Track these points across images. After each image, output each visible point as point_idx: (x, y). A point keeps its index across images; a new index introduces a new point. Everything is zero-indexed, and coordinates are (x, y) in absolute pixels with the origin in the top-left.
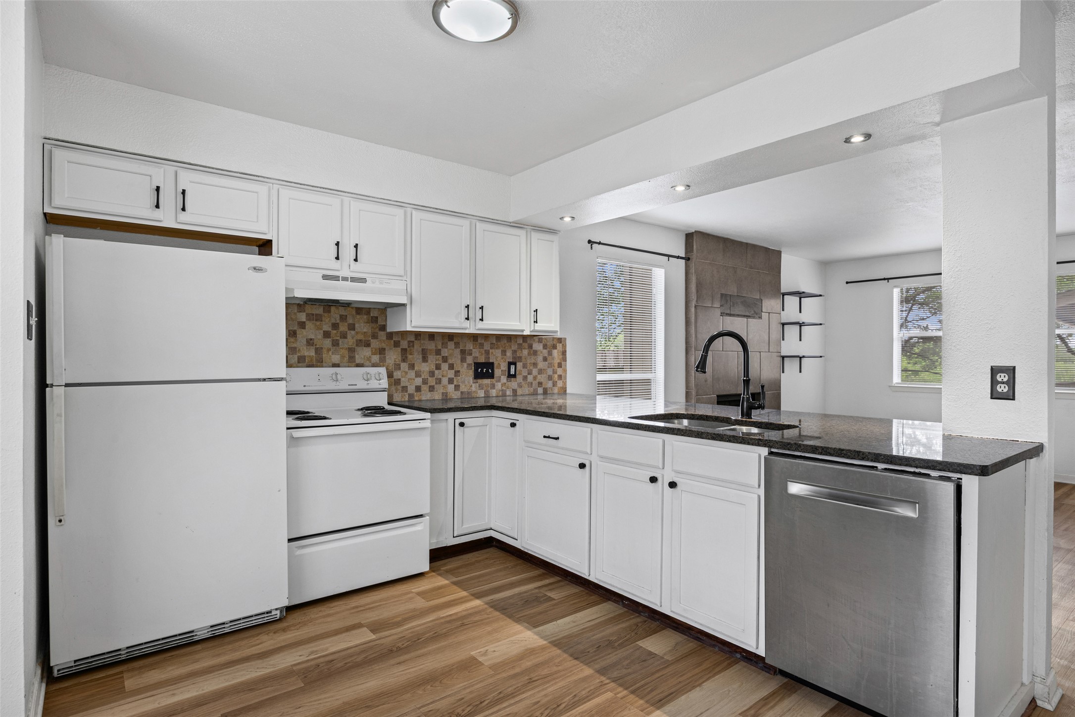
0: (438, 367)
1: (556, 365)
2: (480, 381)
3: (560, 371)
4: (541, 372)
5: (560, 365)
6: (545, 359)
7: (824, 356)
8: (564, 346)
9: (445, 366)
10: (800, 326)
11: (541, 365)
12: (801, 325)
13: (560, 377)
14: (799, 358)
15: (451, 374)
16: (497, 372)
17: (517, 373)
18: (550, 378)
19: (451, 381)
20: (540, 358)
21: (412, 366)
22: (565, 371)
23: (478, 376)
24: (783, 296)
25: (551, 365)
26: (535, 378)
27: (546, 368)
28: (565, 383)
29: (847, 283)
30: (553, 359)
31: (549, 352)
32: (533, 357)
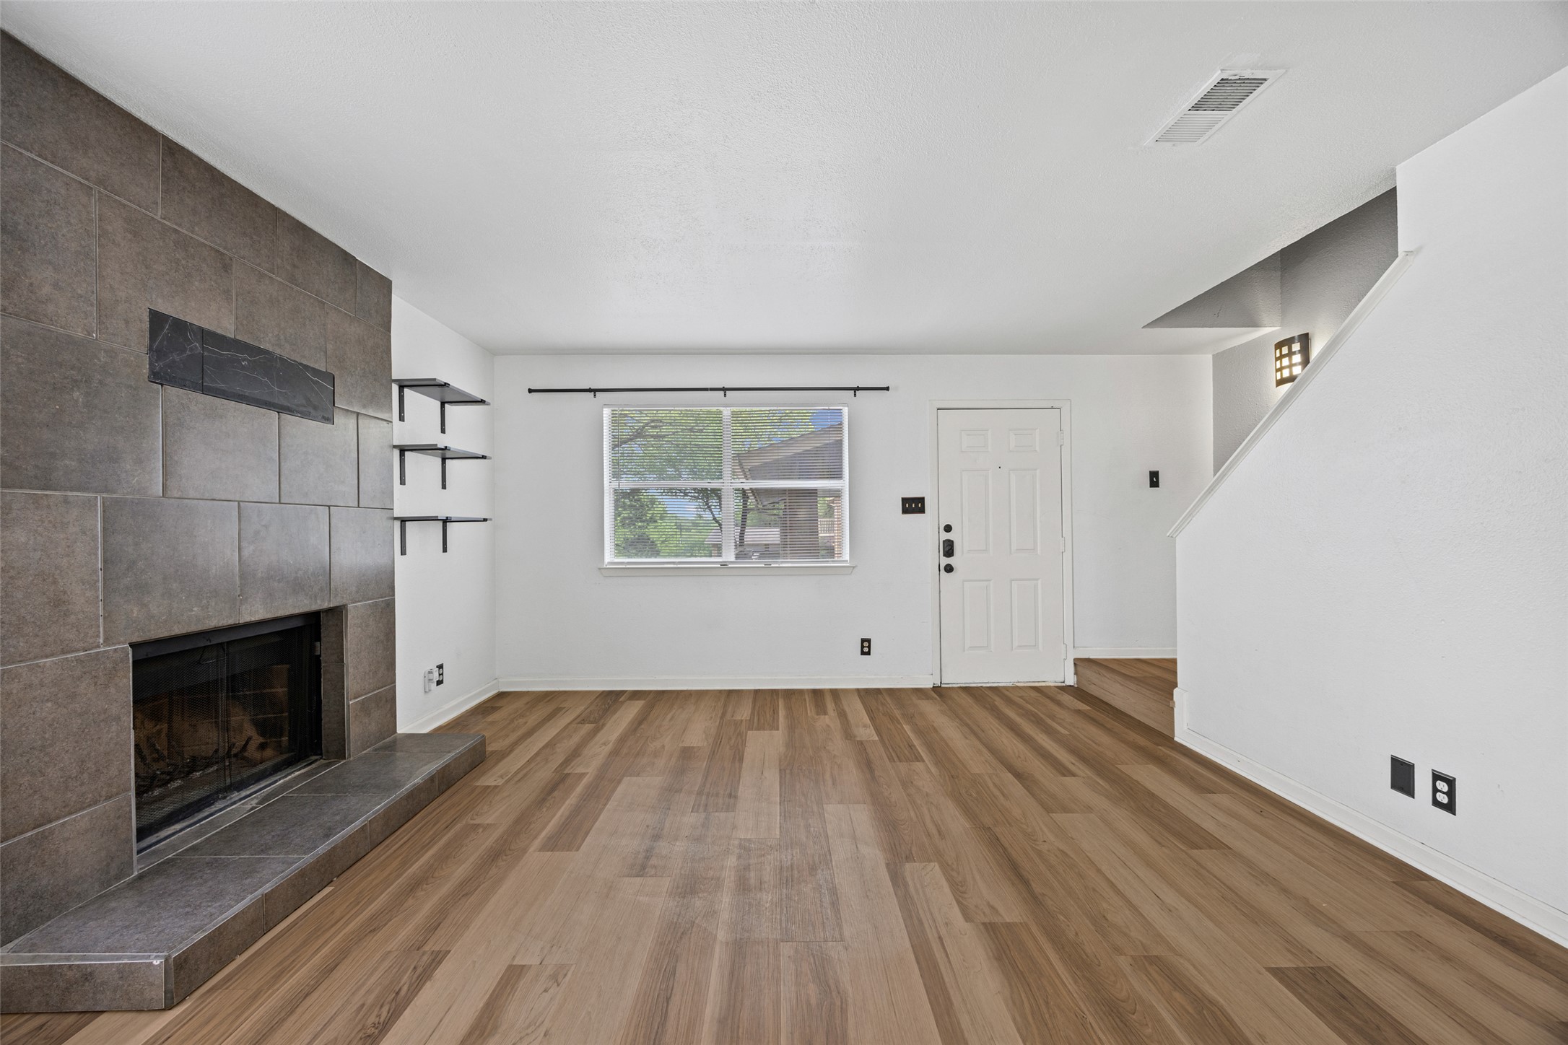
7: (491, 520)
10: (444, 460)
12: (445, 455)
14: (441, 523)
24: (401, 388)
29: (530, 391)
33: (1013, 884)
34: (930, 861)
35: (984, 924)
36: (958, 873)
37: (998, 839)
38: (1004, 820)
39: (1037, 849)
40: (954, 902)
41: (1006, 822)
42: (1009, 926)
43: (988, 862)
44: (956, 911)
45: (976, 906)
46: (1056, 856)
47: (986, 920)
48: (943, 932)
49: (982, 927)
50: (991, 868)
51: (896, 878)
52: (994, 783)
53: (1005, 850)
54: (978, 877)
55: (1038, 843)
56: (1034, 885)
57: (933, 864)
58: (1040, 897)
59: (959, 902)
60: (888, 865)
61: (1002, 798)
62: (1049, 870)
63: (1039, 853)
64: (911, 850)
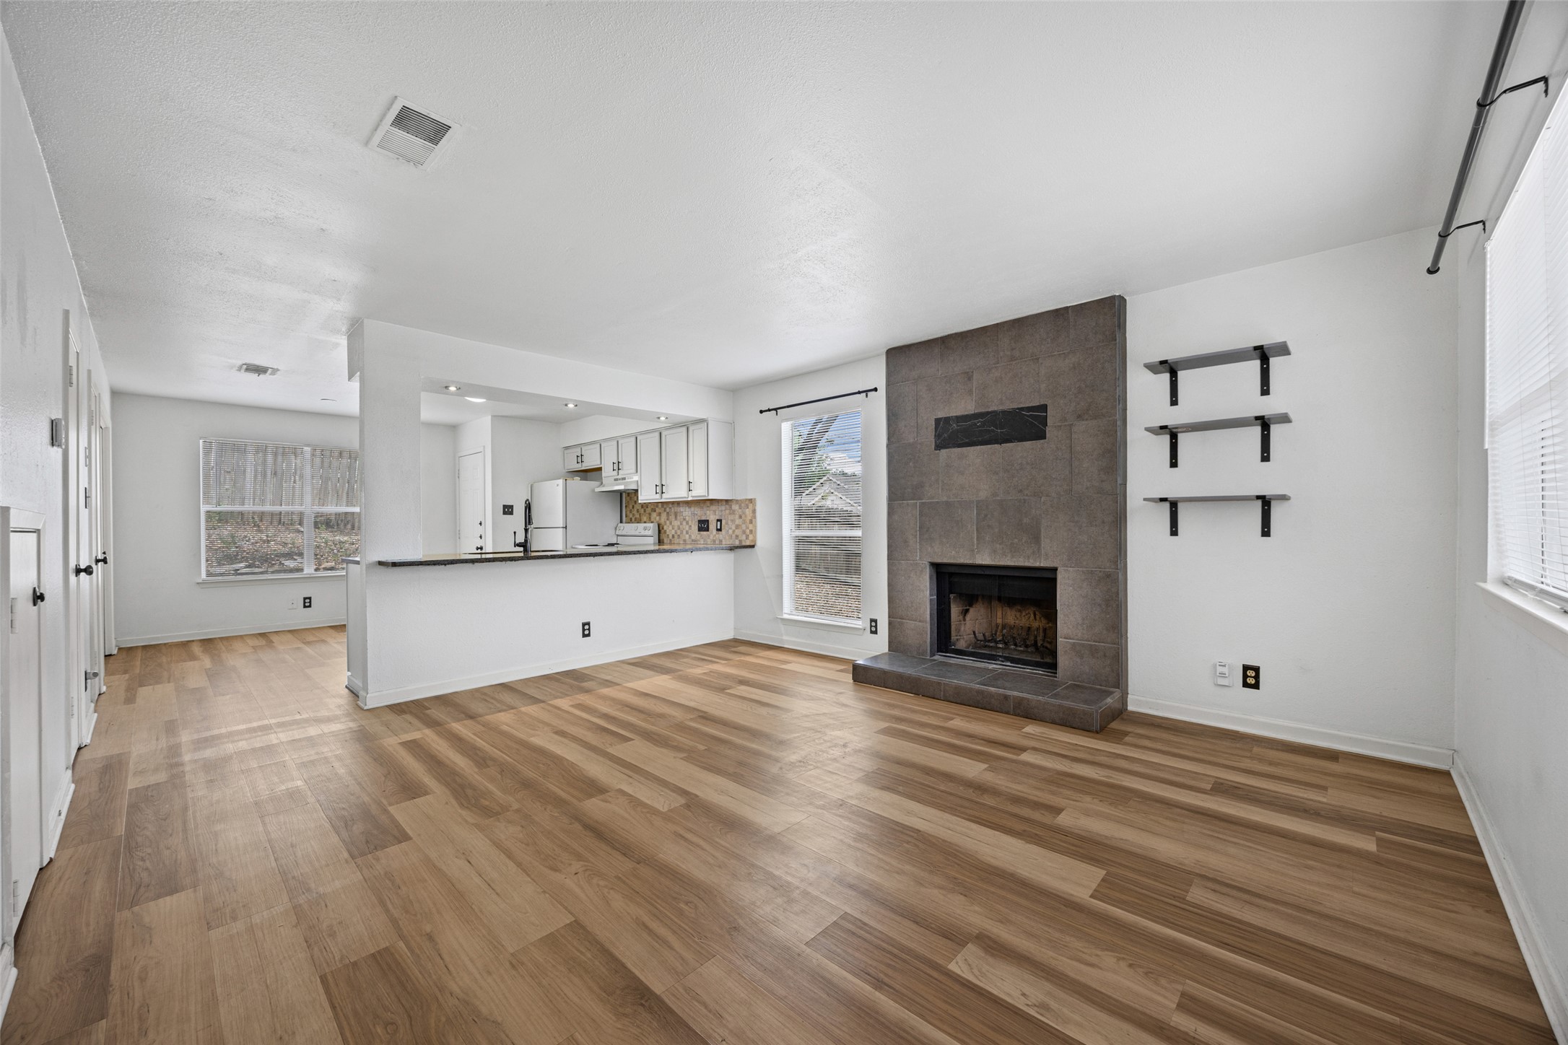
0: (681, 524)
1: (748, 522)
2: (702, 533)
3: (751, 527)
4: (737, 527)
5: (751, 522)
6: (740, 517)
8: (755, 505)
9: (684, 523)
11: (738, 521)
13: (751, 531)
15: (687, 528)
16: (711, 527)
17: (723, 527)
18: (744, 532)
19: (687, 533)
20: (737, 516)
21: (671, 523)
22: (755, 527)
23: (700, 529)
24: (1173, 373)
25: (744, 522)
26: (734, 531)
27: (741, 524)
28: (755, 537)
30: (746, 516)
31: (743, 511)
32: (733, 516)
33: (597, 822)
34: (670, 811)
35: (609, 792)
36: (642, 812)
37: (624, 854)
38: (627, 881)
39: (584, 861)
40: (632, 794)
41: (623, 878)
42: (591, 796)
43: (624, 829)
44: (630, 792)
45: (618, 798)
46: (562, 862)
47: (608, 794)
48: (631, 780)
49: (609, 790)
50: (619, 826)
51: (684, 793)
52: (671, 948)
53: (614, 848)
54: (626, 815)
55: (583, 869)
56: (580, 828)
57: (666, 810)
58: (573, 821)
59: (631, 796)
60: (697, 796)
61: (646, 919)
62: (568, 845)
63: (579, 857)
64: (692, 812)
